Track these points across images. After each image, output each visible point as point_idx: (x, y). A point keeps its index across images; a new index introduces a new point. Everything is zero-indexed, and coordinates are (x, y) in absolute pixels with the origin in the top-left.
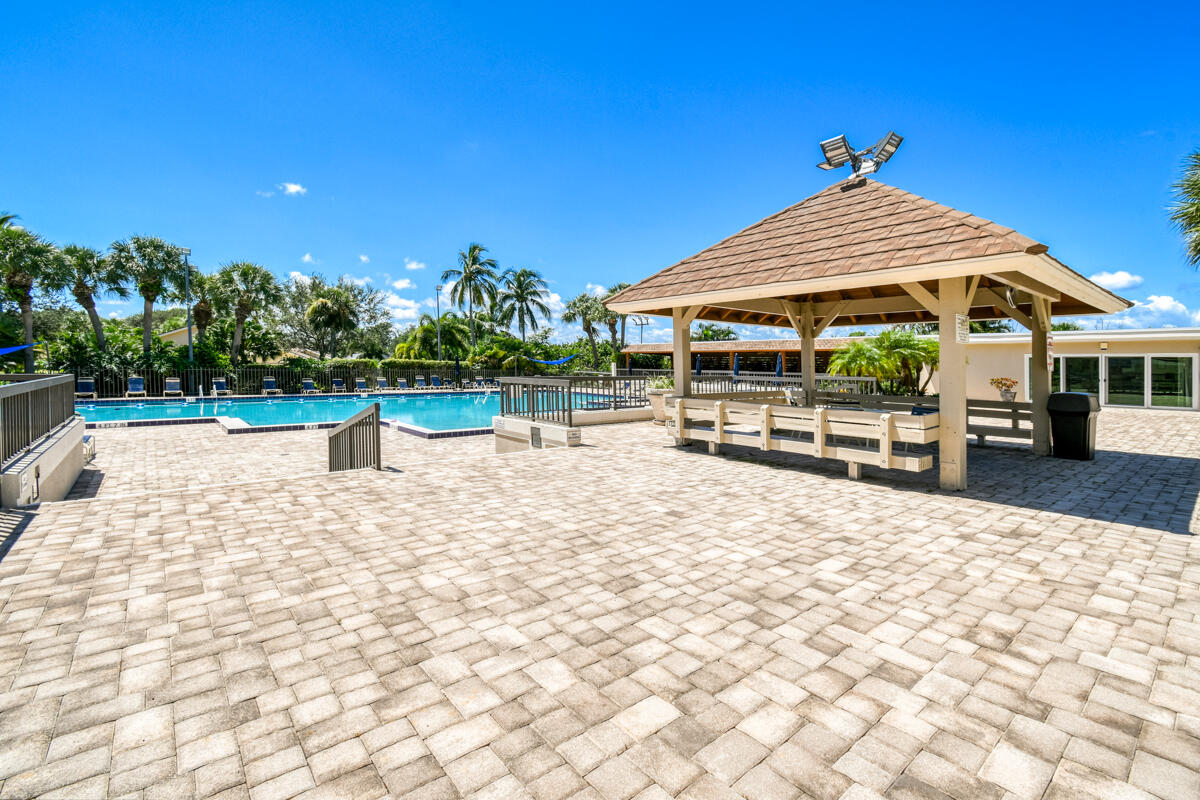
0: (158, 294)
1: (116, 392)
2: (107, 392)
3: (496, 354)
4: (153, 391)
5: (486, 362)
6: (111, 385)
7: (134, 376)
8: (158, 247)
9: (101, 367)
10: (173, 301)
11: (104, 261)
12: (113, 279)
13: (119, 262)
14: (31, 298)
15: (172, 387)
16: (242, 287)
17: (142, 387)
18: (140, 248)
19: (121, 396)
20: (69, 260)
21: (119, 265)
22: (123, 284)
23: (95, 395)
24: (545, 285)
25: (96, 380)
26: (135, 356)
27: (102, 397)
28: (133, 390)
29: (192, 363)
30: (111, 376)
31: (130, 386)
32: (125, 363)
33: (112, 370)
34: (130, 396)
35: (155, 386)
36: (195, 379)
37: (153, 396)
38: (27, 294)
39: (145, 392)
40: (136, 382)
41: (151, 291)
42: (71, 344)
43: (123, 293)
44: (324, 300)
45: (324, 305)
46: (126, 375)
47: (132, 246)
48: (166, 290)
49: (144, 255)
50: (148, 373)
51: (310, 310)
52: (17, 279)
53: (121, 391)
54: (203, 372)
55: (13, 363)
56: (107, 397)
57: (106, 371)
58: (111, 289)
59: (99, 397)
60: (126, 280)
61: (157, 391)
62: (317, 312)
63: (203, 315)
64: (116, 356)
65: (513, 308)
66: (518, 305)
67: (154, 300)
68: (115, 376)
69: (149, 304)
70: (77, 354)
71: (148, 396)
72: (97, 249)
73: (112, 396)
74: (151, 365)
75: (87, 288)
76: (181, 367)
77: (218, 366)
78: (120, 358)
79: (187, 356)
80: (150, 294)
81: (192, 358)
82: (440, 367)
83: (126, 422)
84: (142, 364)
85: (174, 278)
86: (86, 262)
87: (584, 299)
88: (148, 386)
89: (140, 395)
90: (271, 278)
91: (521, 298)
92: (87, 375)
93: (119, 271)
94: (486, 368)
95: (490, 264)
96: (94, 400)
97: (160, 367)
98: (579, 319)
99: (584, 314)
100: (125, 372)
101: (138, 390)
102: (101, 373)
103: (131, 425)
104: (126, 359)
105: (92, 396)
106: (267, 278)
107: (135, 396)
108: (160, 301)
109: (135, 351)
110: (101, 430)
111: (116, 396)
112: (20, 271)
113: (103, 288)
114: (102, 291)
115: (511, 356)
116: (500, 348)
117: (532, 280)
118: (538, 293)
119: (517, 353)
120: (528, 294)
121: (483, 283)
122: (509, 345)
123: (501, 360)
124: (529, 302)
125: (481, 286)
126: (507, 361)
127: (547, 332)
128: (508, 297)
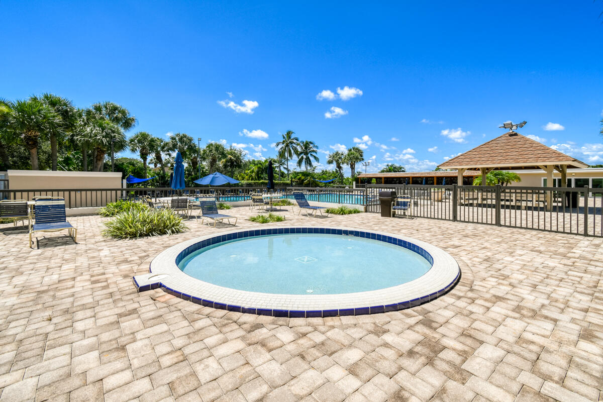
3: (300, 178)
5: (297, 181)
24: (317, 147)
44: (230, 156)
45: (230, 158)
62: (227, 161)
65: (302, 158)
66: (305, 157)
87: (337, 154)
91: (306, 154)
94: (297, 184)
95: (295, 139)
98: (335, 162)
99: (337, 161)
115: (307, 179)
116: (302, 176)
117: (311, 146)
118: (313, 151)
119: (309, 178)
120: (310, 152)
121: (293, 147)
122: (305, 174)
123: (303, 180)
124: (309, 155)
125: (291, 149)
126: (306, 181)
127: (314, 168)
128: (301, 153)
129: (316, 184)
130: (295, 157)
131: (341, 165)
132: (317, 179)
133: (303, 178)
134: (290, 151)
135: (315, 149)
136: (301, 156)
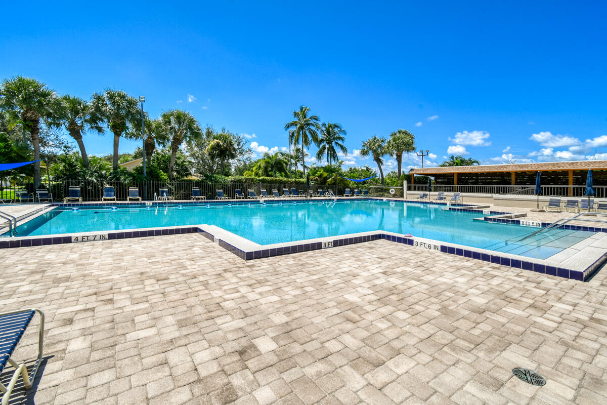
0: (123, 131)
1: (95, 198)
2: (89, 197)
3: (321, 175)
4: (120, 197)
5: (317, 180)
6: (92, 192)
7: (108, 186)
8: (123, 97)
9: (85, 179)
10: (131, 137)
11: (87, 106)
12: (94, 120)
13: (98, 106)
14: (39, 129)
15: (133, 194)
16: (177, 127)
17: (113, 194)
18: (111, 97)
19: (99, 200)
20: (64, 104)
21: (98, 109)
22: (100, 124)
23: (81, 199)
24: (344, 132)
25: (82, 188)
26: (107, 173)
27: (86, 201)
28: (107, 196)
29: (145, 177)
30: (92, 186)
31: (105, 193)
32: (101, 176)
33: (92, 182)
34: (105, 200)
35: (122, 194)
36: (148, 188)
37: (120, 200)
38: (36, 126)
39: (115, 197)
40: (109, 190)
41: (118, 129)
42: (65, 162)
43: (100, 130)
44: (218, 141)
45: (218, 144)
46: (102, 185)
47: (105, 95)
48: (128, 128)
49: (114, 102)
50: (117, 185)
51: (209, 147)
52: (29, 115)
53: (99, 197)
54: (153, 183)
55: (24, 175)
56: (89, 200)
57: (89, 183)
58: (92, 127)
59: (83, 201)
60: (102, 120)
61: (123, 197)
62: (213, 148)
63: (150, 147)
64: (95, 172)
65: (324, 147)
66: (327, 146)
67: (120, 135)
68: (94, 186)
69: (117, 137)
70: (69, 170)
71: (117, 200)
72: (84, 99)
73: (92, 200)
74: (118, 179)
75: (77, 125)
76: (139, 180)
77: (161, 180)
78: (98, 173)
79: (142, 173)
80: (118, 130)
81: (145, 175)
82: (292, 183)
83: (106, 233)
84: (113, 178)
85: (133, 120)
86: (76, 107)
87: (375, 140)
88: (117, 193)
89: (111, 200)
90: (195, 121)
91: (329, 141)
92: (76, 185)
93: (98, 114)
94: (317, 184)
95: (314, 118)
96: (80, 203)
97: (125, 180)
98: (370, 152)
99: (375, 151)
100: (102, 183)
101: (110, 196)
102: (85, 183)
103: (111, 237)
104: (101, 174)
105: (78, 200)
106: (192, 121)
107: (108, 200)
108: (124, 135)
109: (108, 170)
110: (77, 244)
111: (95, 200)
112: (31, 109)
113: (87, 126)
114: (87, 129)
115: (332, 176)
116: (324, 171)
117: (336, 130)
118: (340, 138)
119: (334, 174)
120: (334, 139)
121: (310, 130)
122: (329, 170)
123: (326, 179)
124: (333, 144)
125: (307, 133)
126: (330, 179)
127: (341, 163)
128: (322, 141)
129: (344, 184)
130: (313, 145)
131: (381, 158)
132: (346, 177)
133: (325, 174)
134: (306, 136)
135: (342, 136)
136: (323, 144)
